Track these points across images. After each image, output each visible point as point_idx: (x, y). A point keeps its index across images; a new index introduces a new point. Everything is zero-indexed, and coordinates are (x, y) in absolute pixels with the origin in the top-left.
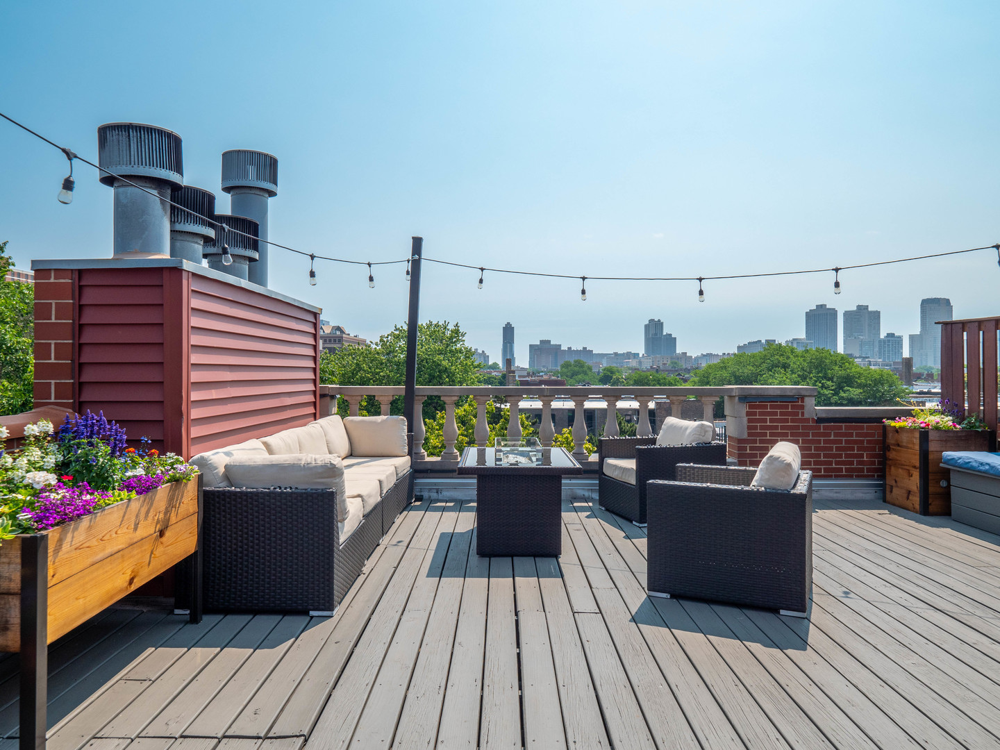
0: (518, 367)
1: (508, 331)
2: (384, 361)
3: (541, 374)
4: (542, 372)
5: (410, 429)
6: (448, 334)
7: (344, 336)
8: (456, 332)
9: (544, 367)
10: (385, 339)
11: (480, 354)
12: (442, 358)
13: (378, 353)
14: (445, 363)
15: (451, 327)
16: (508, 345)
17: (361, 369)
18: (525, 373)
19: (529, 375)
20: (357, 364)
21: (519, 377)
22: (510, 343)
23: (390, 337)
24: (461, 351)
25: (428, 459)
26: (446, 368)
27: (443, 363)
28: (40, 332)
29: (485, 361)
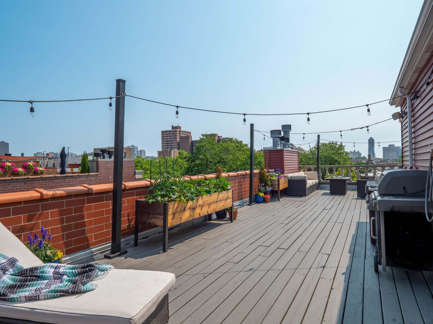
0: (376, 158)
1: (371, 142)
2: (311, 158)
3: (388, 161)
4: (389, 160)
5: (318, 174)
6: (337, 146)
7: (294, 147)
8: (341, 145)
9: (391, 157)
10: (312, 149)
11: (357, 153)
12: (335, 156)
13: (309, 155)
14: (336, 158)
15: (339, 143)
16: (371, 148)
17: (302, 161)
18: (380, 161)
19: (381, 161)
20: (301, 159)
21: (376, 162)
22: (372, 147)
23: (313, 148)
24: (343, 153)
25: (322, 181)
26: (337, 160)
27: (335, 158)
28: (265, 159)
29: (359, 155)
